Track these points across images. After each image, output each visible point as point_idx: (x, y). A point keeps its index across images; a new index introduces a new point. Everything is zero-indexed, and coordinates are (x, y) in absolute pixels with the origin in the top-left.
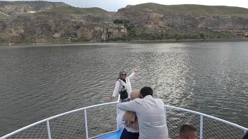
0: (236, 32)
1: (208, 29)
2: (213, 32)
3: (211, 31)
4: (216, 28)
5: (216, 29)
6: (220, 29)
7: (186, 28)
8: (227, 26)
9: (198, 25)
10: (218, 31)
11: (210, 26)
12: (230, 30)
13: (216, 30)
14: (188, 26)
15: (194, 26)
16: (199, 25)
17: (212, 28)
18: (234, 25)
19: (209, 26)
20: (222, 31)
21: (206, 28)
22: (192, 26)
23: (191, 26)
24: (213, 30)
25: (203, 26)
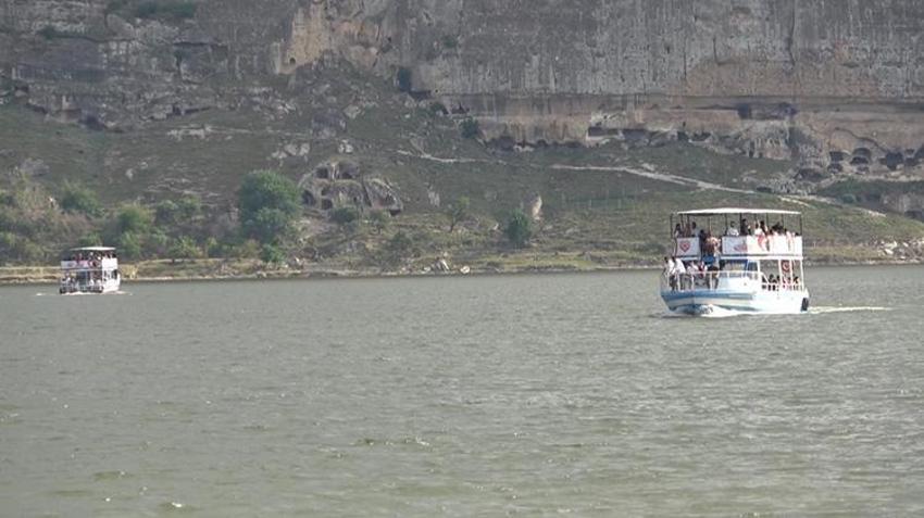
0: (848, 147)
1: (422, 95)
2: (505, 142)
3: (471, 131)
4: (531, 83)
5: (538, 103)
6: (605, 102)
7: (95, 76)
8: (698, 53)
9: (283, 31)
10: (579, 126)
11: (450, 43)
12: (744, 112)
13: (548, 119)
14: (118, 49)
15: (221, 51)
16: (298, 32)
17: (484, 80)
18: (799, 43)
19: (430, 56)
20: (634, 132)
21: (405, 77)
22: (183, 51)
23: (157, 51)
24: (492, 122)
25: (354, 53)
